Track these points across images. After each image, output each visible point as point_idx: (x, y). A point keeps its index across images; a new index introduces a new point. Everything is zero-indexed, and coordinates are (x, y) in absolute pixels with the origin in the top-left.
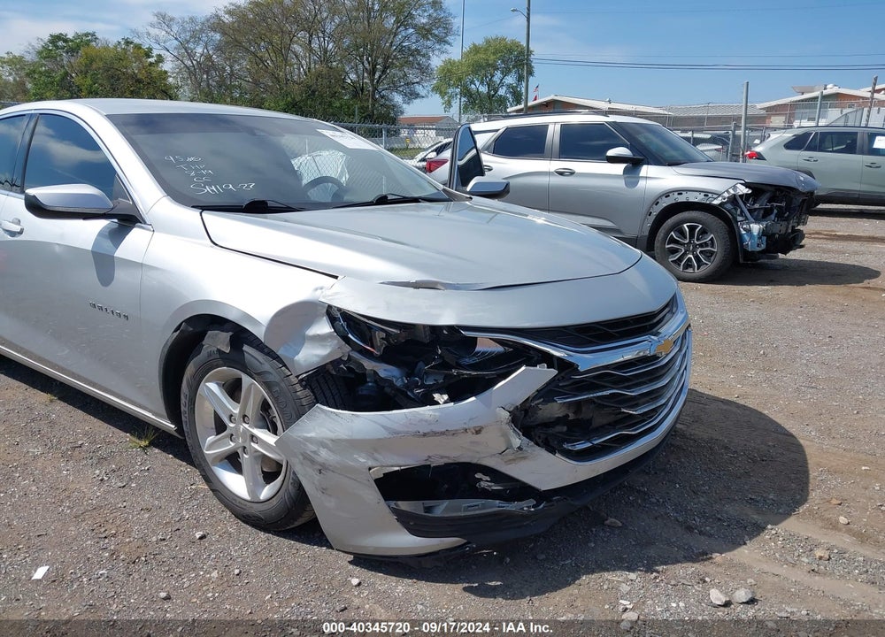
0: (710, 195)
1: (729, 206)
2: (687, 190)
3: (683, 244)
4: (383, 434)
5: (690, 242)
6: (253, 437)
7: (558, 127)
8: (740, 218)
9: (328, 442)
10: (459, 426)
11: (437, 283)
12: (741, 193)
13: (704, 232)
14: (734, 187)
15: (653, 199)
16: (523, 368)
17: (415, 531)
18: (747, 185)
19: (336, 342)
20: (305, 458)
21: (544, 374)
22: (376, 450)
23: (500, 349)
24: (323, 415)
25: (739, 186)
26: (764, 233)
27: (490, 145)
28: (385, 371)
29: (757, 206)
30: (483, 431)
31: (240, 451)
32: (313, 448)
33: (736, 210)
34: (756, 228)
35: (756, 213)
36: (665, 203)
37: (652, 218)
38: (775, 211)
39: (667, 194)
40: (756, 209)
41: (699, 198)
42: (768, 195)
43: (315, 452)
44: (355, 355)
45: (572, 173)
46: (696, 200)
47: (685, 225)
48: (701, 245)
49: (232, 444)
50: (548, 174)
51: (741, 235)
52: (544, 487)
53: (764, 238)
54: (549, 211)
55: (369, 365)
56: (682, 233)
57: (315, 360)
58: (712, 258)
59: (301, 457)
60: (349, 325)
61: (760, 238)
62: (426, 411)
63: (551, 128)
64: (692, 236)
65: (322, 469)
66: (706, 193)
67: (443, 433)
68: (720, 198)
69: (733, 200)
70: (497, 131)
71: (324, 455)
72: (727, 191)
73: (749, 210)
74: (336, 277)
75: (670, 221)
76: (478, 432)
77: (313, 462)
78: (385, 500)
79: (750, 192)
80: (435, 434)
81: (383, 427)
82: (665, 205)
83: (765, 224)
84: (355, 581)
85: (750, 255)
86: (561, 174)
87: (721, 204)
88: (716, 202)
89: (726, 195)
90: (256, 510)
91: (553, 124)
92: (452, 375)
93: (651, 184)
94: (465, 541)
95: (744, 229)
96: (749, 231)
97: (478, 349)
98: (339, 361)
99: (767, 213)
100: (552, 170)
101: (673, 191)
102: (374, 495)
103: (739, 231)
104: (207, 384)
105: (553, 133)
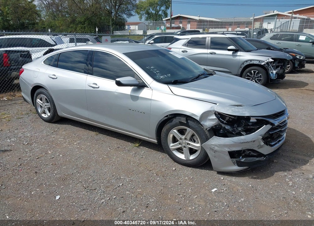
0: (261, 62)
1: (267, 65)
2: (253, 60)
3: (251, 77)
4: (232, 143)
5: (254, 76)
6: (188, 144)
7: (210, 38)
8: (270, 69)
9: (218, 145)
10: (250, 140)
11: (242, 105)
12: (270, 61)
13: (258, 73)
14: (268, 59)
15: (242, 63)
16: (265, 126)
17: (239, 166)
18: (272, 59)
19: (217, 120)
20: (211, 149)
21: (269, 127)
22: (230, 147)
23: (256, 121)
24: (216, 139)
25: (270, 59)
26: (276, 73)
27: (186, 44)
28: (227, 127)
29: (274, 65)
30: (255, 142)
31: (183, 147)
32: (213, 146)
33: (268, 66)
34: (274, 72)
35: (274, 67)
36: (246, 64)
37: (241, 69)
38: (280, 66)
39: (247, 61)
40: (274, 66)
41: (257, 63)
42: (278, 61)
43: (214, 148)
44: (221, 123)
45: (215, 54)
46: (256, 63)
47: (252, 71)
48: (257, 77)
49: (180, 146)
50: (207, 54)
51: (270, 74)
52: (265, 154)
53: (277, 75)
54: (207, 66)
55: (223, 125)
56: (251, 73)
57: (211, 125)
58: (261, 81)
59: (210, 149)
60: (220, 116)
61: (276, 75)
62: (242, 137)
63: (207, 38)
64: (254, 74)
65: (215, 151)
66: (259, 61)
67: (246, 142)
68: (264, 63)
69: (268, 63)
70: (188, 39)
71: (216, 148)
72: (266, 61)
73: (272, 66)
74: (216, 104)
75: (247, 70)
76: (254, 142)
77: (213, 150)
78: (231, 158)
79: (273, 61)
80: (244, 142)
81: (233, 141)
82: (246, 65)
83: (277, 70)
84: (222, 178)
85: (272, 80)
86: (211, 54)
87: (264, 64)
88: (262, 64)
89: (266, 62)
90: (188, 162)
91: (208, 37)
92: (248, 128)
93: (241, 58)
94: (248, 167)
95: (271, 72)
96: (272, 73)
97: (251, 121)
98: (217, 125)
99: (277, 67)
100: (208, 52)
101: (249, 60)
102: (228, 157)
103: (269, 73)
104: (174, 130)
105: (208, 40)
